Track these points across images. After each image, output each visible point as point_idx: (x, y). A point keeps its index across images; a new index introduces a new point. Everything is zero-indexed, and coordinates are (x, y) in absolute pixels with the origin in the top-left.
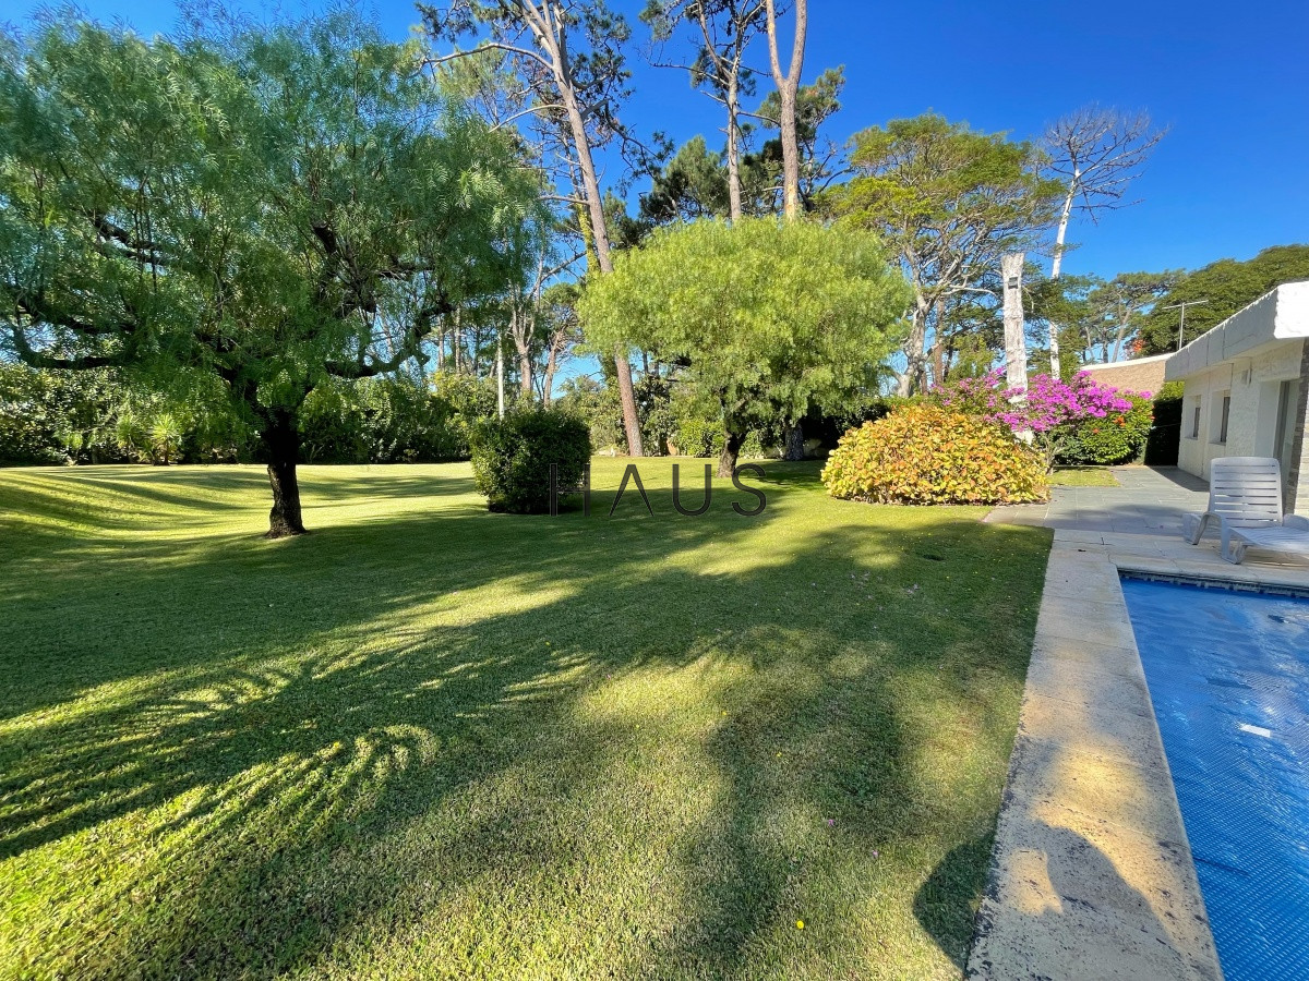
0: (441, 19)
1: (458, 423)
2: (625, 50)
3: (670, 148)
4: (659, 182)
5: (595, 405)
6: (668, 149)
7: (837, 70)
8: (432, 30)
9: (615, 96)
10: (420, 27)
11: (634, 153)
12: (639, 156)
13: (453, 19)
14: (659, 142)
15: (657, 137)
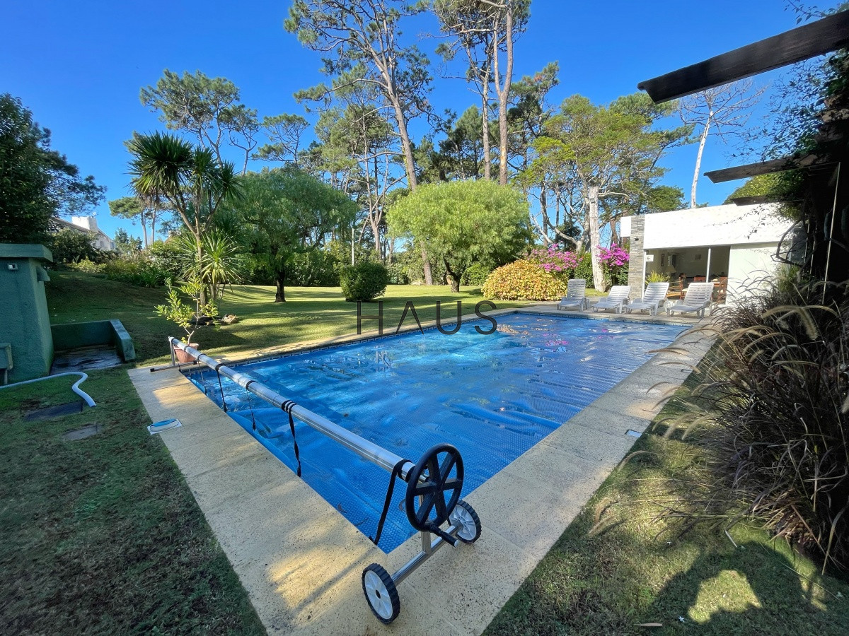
0: (334, 64)
1: (339, 267)
2: (428, 69)
3: (454, 116)
4: (450, 135)
5: (410, 258)
6: (453, 117)
7: (554, 64)
8: (330, 70)
9: (424, 92)
10: (324, 69)
11: (435, 120)
12: (437, 122)
13: (340, 64)
14: (448, 114)
15: (447, 112)
